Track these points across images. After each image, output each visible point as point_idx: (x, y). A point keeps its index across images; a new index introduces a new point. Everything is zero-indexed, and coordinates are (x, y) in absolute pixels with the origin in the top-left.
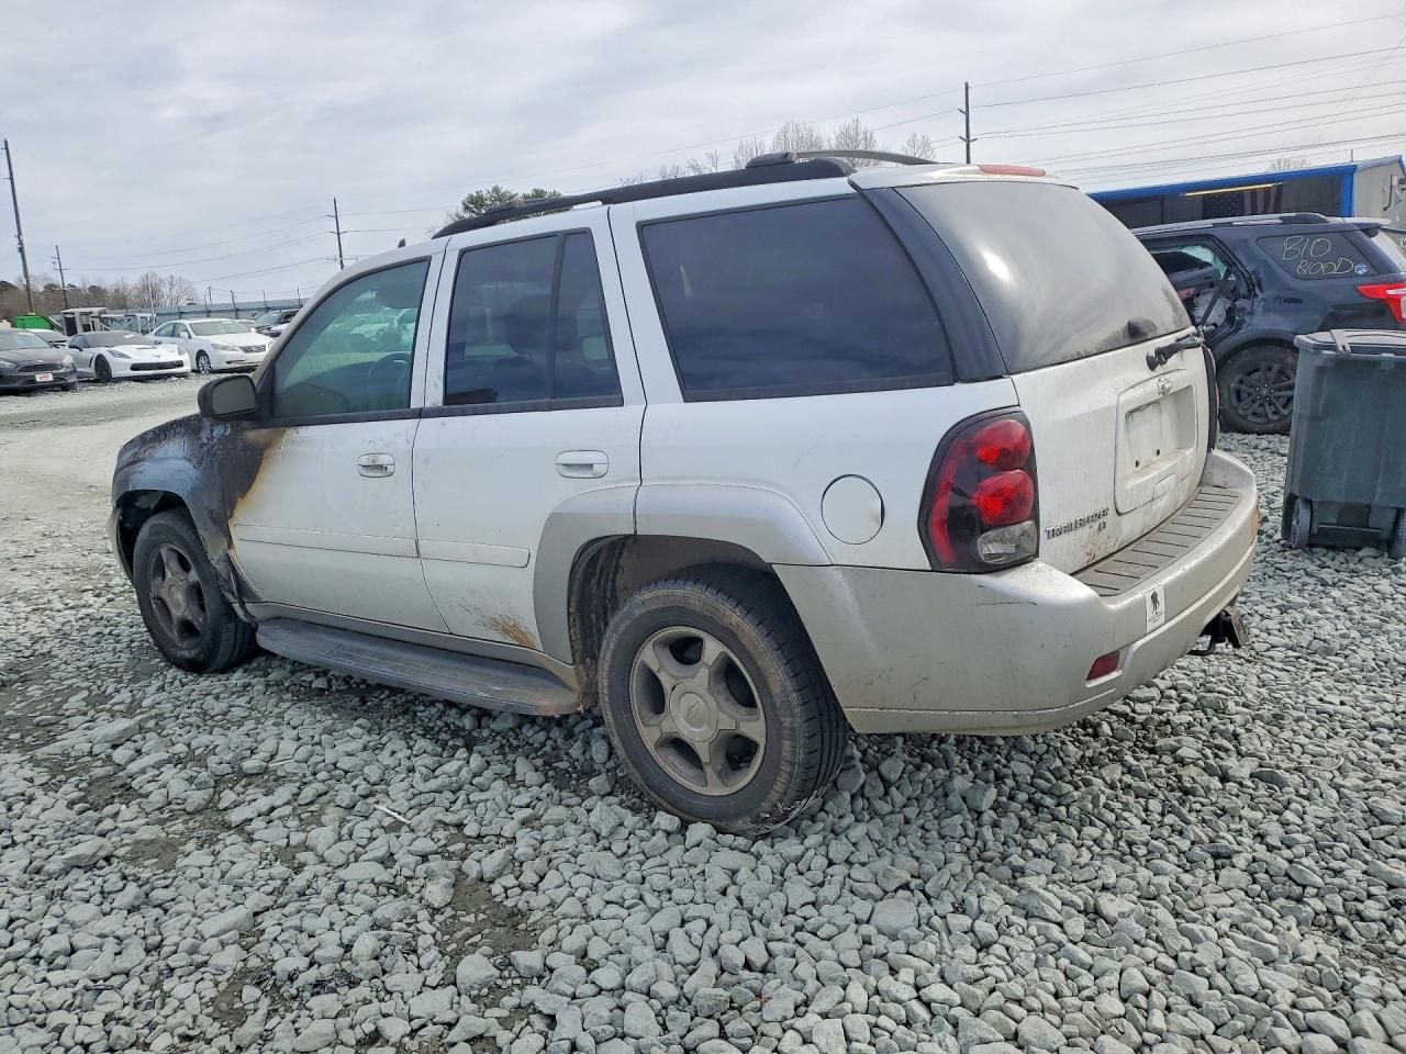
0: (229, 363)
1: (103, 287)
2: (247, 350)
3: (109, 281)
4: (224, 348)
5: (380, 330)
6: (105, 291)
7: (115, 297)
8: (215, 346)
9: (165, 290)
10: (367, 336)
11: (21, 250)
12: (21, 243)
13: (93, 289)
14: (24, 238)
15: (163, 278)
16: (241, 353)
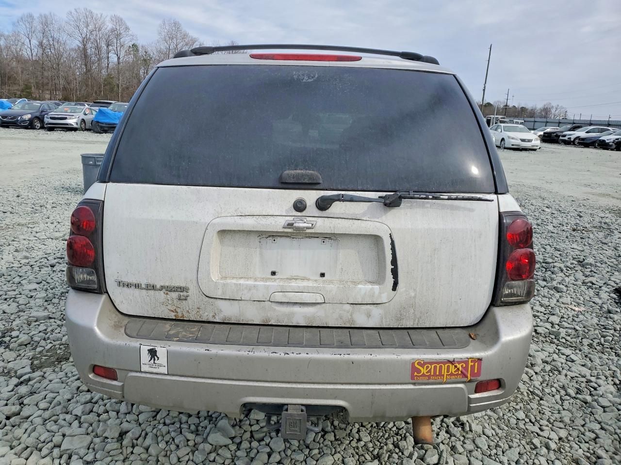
0: (513, 145)
1: (527, 107)
2: (523, 140)
3: (529, 105)
4: (513, 138)
5: (617, 139)
6: (527, 110)
7: (530, 113)
8: (509, 137)
9: (553, 111)
10: (607, 141)
11: (484, 90)
12: (485, 87)
13: (522, 108)
14: (486, 85)
15: (554, 105)
16: (520, 141)
